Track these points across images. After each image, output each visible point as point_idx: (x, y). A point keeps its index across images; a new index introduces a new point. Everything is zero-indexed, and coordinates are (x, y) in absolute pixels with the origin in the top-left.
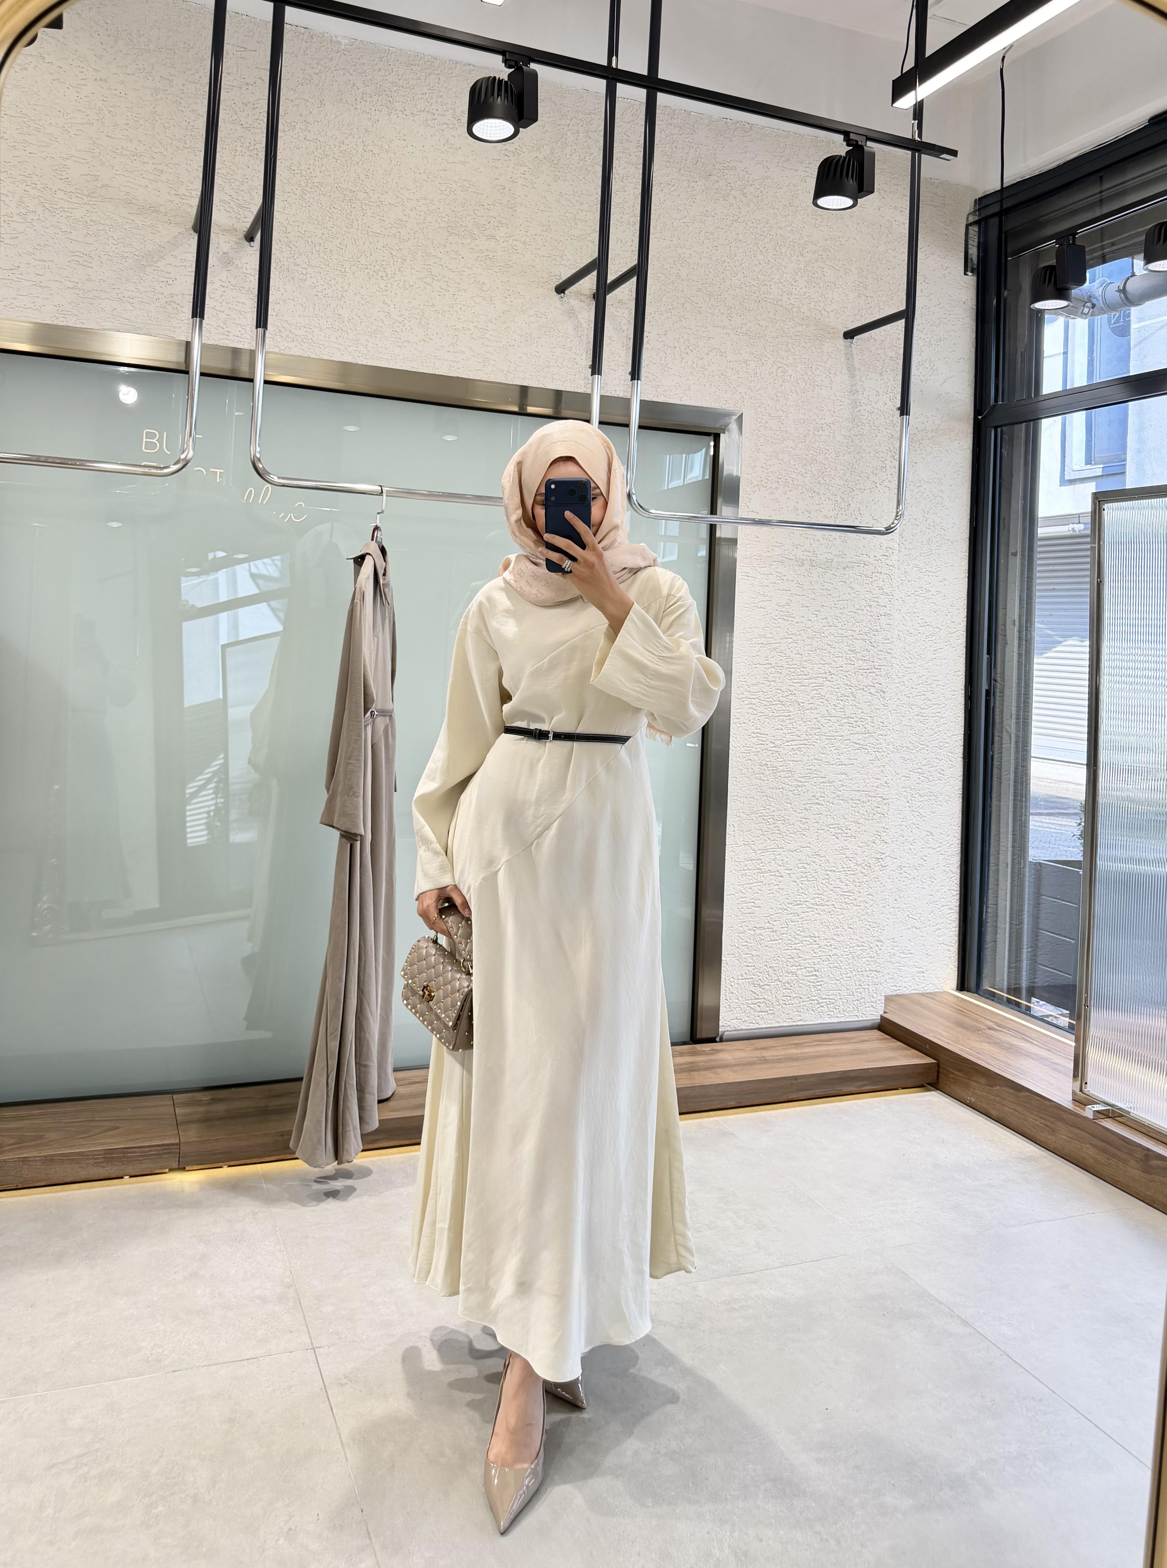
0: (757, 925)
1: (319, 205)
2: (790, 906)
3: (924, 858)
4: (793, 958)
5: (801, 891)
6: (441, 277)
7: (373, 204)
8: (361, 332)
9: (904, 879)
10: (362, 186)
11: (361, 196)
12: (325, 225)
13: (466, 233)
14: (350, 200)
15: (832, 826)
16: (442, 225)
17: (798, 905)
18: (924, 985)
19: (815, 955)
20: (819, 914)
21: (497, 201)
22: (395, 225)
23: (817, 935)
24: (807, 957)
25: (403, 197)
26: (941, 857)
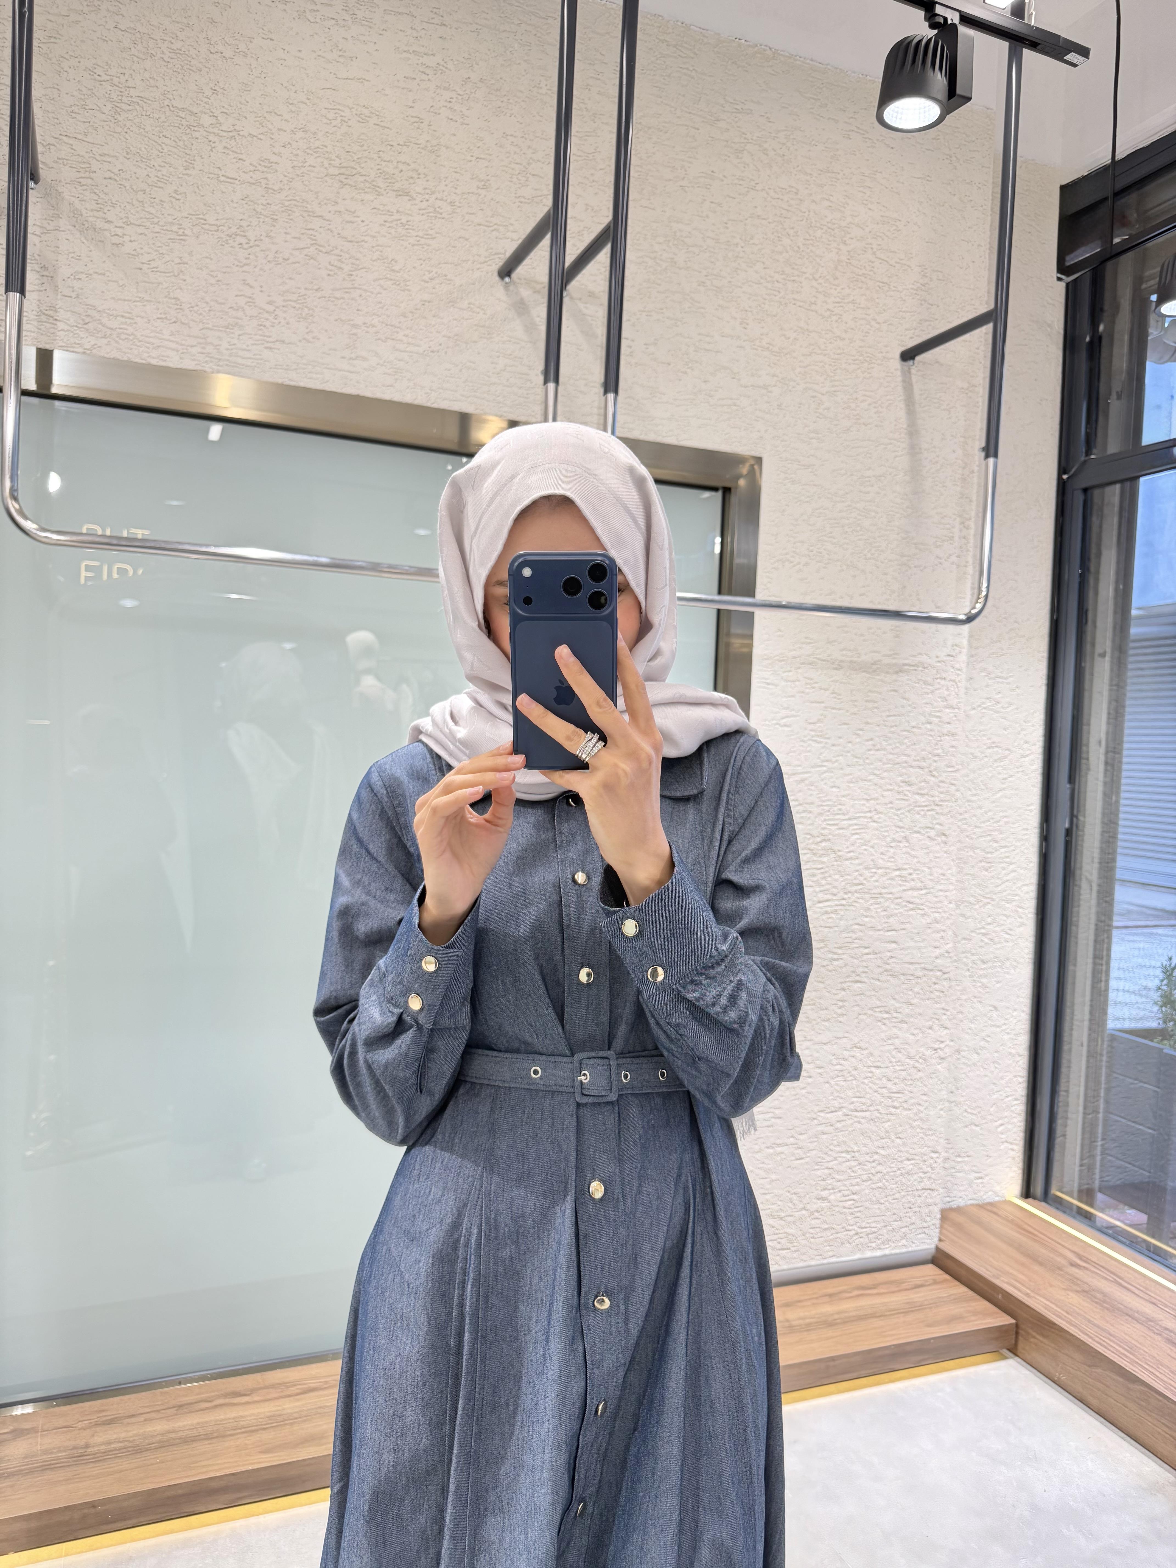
0: (778, 1142)
1: (142, 130)
2: (822, 1114)
3: (988, 1039)
4: (824, 1180)
5: (836, 1094)
6: (331, 248)
7: (225, 134)
8: (210, 326)
9: (962, 1066)
10: (207, 106)
11: (206, 120)
12: (152, 163)
13: (367, 185)
14: (189, 126)
15: (877, 1010)
16: (332, 171)
17: (832, 1112)
18: (982, 1193)
19: (853, 1174)
20: (859, 1122)
21: (413, 140)
22: (259, 168)
23: (856, 1148)
24: (842, 1177)
25: (270, 126)
26: (1006, 1037)
